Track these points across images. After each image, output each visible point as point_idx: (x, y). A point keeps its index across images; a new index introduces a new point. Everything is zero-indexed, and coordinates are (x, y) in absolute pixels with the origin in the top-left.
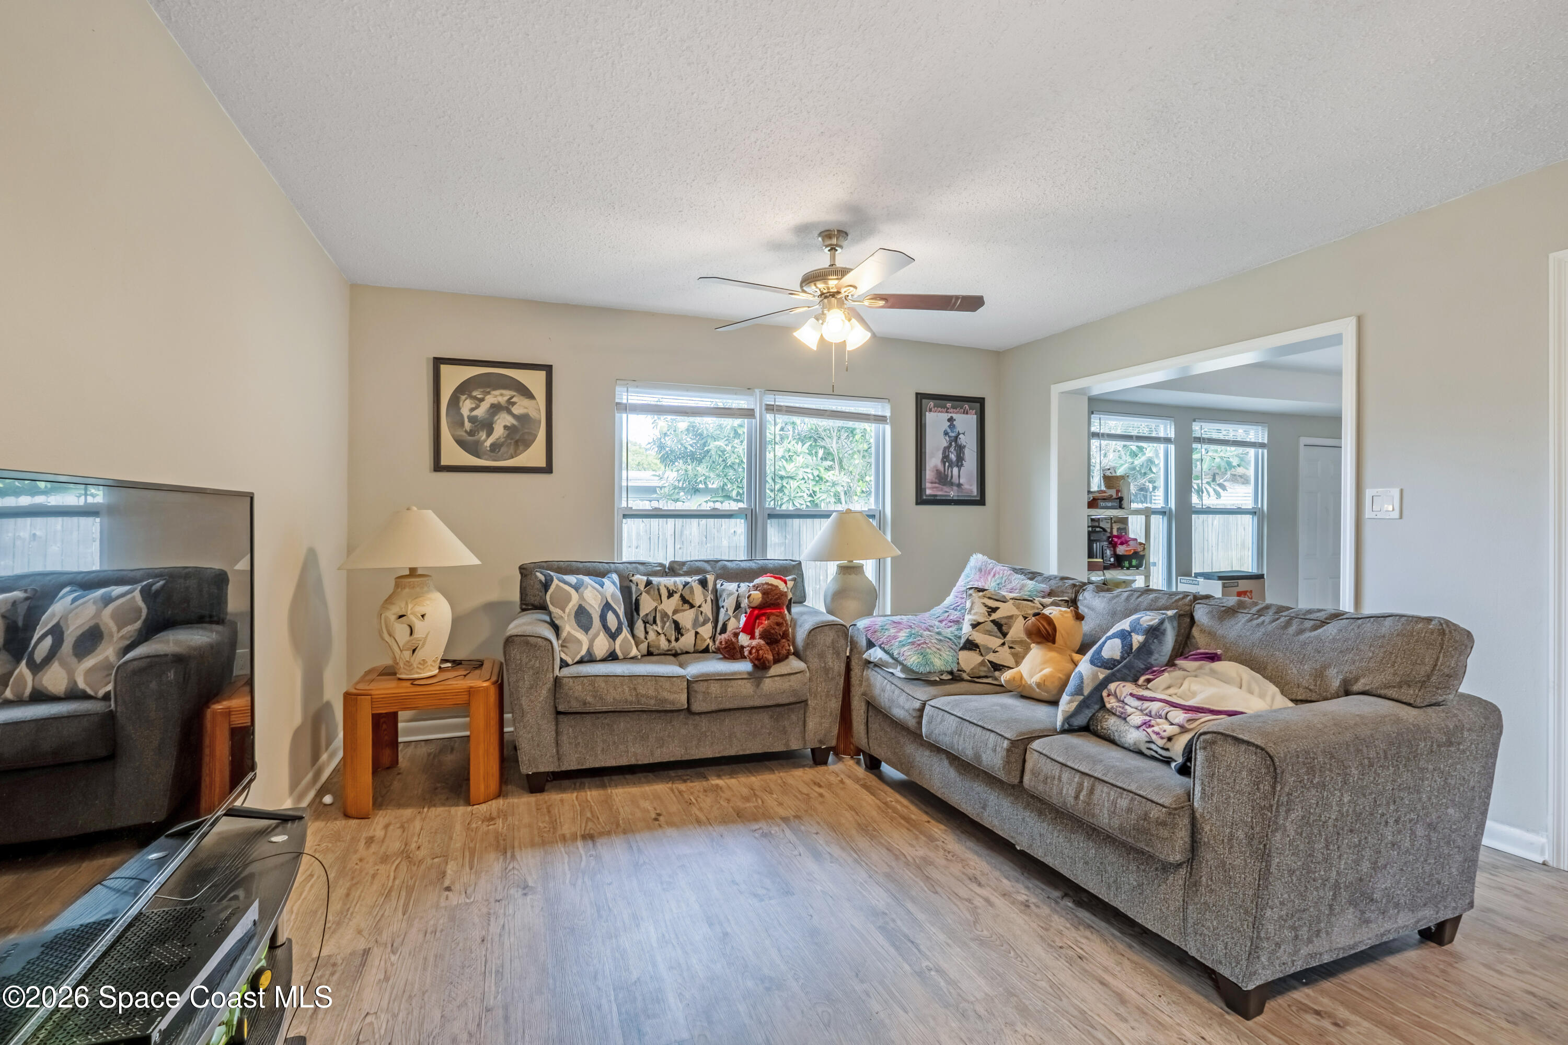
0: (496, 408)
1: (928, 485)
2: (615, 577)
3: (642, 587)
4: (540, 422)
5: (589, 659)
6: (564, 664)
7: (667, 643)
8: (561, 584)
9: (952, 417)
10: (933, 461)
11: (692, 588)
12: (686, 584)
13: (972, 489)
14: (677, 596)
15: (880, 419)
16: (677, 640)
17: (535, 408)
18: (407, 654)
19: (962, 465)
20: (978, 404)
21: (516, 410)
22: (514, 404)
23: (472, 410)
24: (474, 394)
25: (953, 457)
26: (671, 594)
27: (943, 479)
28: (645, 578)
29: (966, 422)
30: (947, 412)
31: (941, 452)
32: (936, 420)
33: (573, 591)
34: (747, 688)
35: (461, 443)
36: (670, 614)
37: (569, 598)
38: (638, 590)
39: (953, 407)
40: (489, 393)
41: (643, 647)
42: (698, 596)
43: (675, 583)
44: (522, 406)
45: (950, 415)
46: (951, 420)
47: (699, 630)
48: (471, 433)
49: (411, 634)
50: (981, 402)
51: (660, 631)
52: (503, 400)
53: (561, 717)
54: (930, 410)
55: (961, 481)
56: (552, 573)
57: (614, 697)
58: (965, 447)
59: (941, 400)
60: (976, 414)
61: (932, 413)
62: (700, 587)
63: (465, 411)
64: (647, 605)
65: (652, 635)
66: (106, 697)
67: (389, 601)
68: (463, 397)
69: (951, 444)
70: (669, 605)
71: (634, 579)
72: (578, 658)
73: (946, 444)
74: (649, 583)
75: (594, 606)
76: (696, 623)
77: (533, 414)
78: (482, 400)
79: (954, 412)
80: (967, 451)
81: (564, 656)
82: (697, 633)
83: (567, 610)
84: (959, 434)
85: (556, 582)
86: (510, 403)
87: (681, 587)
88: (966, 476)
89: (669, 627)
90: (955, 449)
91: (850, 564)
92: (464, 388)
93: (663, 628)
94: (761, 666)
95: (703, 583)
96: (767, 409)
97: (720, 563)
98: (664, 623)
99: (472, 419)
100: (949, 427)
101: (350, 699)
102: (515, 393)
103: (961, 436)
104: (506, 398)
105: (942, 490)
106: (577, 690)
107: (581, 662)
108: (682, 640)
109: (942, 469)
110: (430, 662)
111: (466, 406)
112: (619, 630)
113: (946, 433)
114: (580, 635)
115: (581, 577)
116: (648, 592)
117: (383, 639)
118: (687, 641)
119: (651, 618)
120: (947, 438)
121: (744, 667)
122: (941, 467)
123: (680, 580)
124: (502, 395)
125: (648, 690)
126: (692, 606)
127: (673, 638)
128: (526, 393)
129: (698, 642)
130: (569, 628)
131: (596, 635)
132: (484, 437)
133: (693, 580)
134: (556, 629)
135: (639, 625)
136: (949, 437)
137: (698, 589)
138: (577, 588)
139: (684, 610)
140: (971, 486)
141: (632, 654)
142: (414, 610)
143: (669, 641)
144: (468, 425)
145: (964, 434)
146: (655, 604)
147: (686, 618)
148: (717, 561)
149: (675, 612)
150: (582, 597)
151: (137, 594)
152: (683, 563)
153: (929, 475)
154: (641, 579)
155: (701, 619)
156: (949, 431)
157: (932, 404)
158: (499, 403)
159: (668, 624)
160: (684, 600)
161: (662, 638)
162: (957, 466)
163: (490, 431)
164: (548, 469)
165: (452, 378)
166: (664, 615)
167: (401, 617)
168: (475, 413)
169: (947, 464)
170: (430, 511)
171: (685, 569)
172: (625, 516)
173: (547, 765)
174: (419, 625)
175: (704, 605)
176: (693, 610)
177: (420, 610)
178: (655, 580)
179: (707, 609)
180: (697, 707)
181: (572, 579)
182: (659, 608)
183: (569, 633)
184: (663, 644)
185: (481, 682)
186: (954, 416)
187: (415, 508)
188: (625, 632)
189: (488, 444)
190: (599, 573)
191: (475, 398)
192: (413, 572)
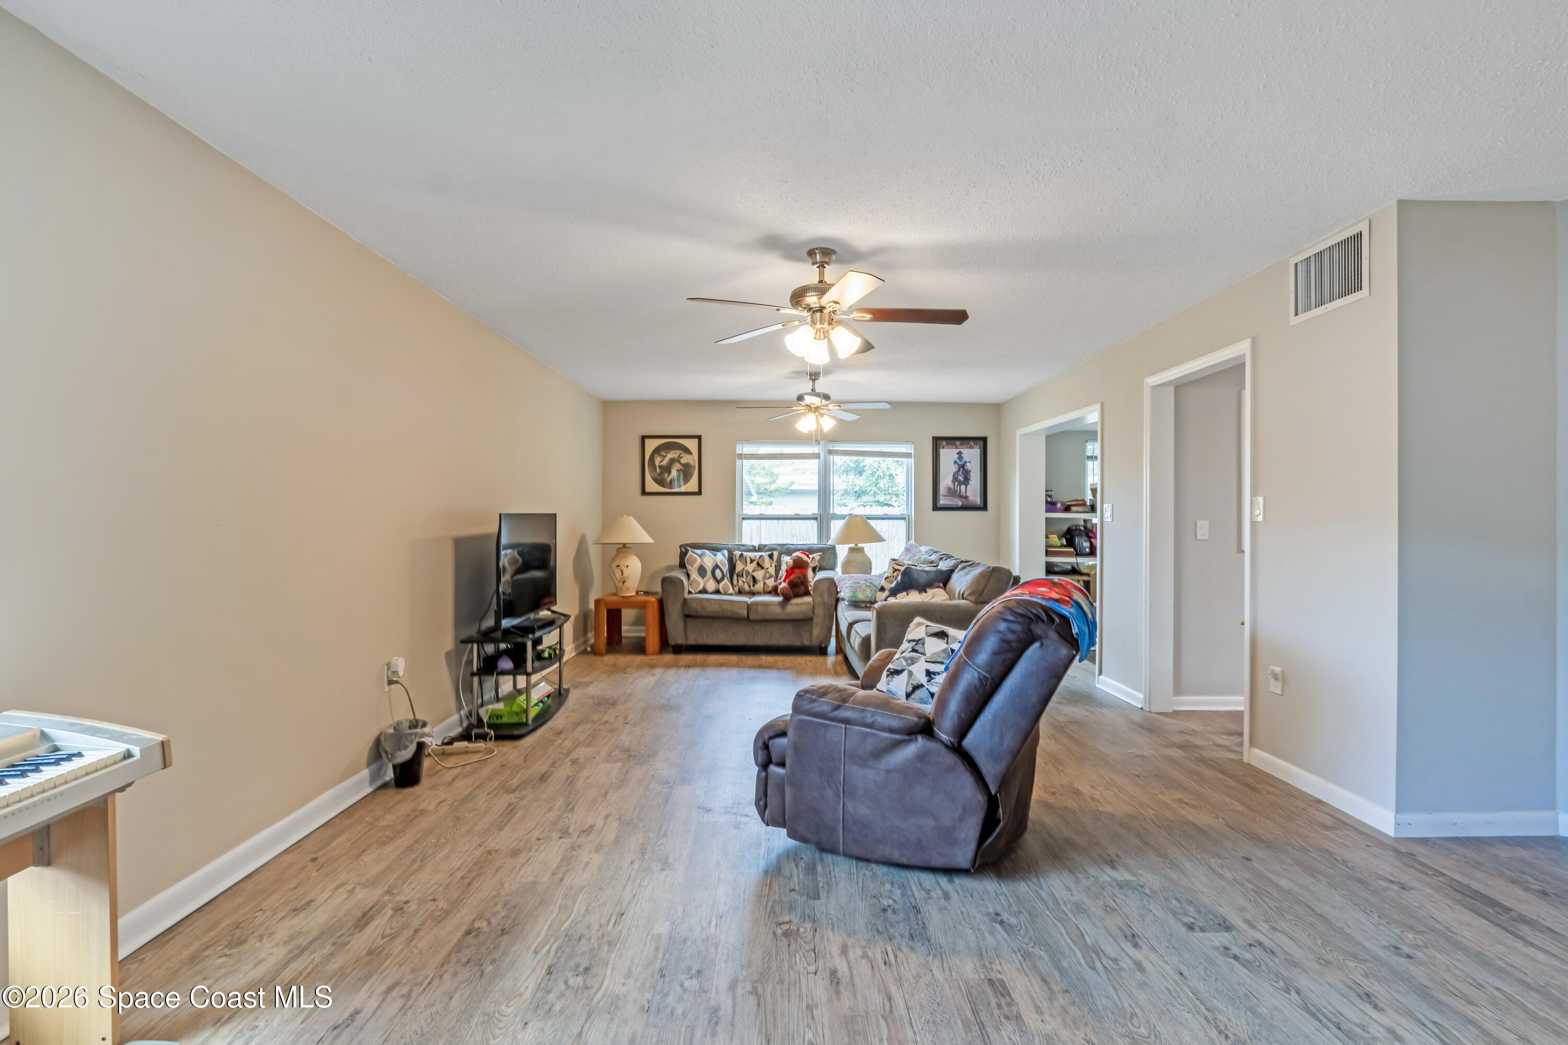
0: (672, 461)
1: (941, 497)
2: (726, 552)
3: (737, 557)
4: (695, 467)
5: (704, 591)
6: (690, 592)
7: (748, 588)
8: (693, 554)
9: (960, 452)
10: (946, 481)
11: (764, 558)
12: (761, 556)
13: (976, 499)
14: (755, 563)
15: (907, 455)
16: (754, 586)
17: (692, 459)
18: (621, 584)
19: (968, 483)
20: (983, 441)
21: (683, 461)
22: (681, 458)
23: (661, 462)
24: (662, 453)
25: (961, 478)
26: (752, 561)
27: (951, 493)
28: (740, 553)
29: (972, 455)
30: (956, 448)
31: (952, 475)
32: (948, 455)
33: (698, 558)
34: (777, 610)
35: (655, 480)
36: (751, 572)
37: (696, 560)
38: (736, 558)
39: (961, 444)
40: (669, 453)
41: (736, 589)
42: (767, 563)
43: (755, 555)
44: (686, 459)
45: (958, 450)
46: (960, 453)
47: (766, 581)
48: (660, 474)
49: (622, 574)
50: (984, 440)
51: (745, 581)
52: (676, 456)
53: (688, 620)
54: (943, 448)
55: (968, 495)
56: (688, 548)
57: (712, 609)
58: (970, 471)
59: (952, 441)
60: (980, 448)
61: (944, 450)
62: (768, 558)
63: (657, 463)
64: (739, 567)
65: (740, 583)
66: (510, 594)
67: (614, 559)
68: (656, 456)
69: (959, 470)
70: (751, 567)
71: (734, 553)
72: (698, 590)
73: (955, 470)
74: (741, 555)
75: (709, 565)
76: (764, 578)
77: (691, 463)
78: (665, 456)
79: (962, 448)
80: (972, 474)
81: (690, 589)
82: (765, 583)
83: (694, 567)
84: (966, 462)
85: (690, 552)
86: (680, 457)
87: (758, 558)
88: (973, 491)
89: (750, 578)
90: (963, 473)
91: (856, 547)
92: (657, 451)
93: (746, 579)
94: (787, 598)
95: (771, 556)
96: (828, 453)
97: (786, 546)
98: (747, 577)
99: (661, 467)
100: (958, 458)
101: (597, 602)
102: (681, 452)
103: (968, 464)
104: (677, 455)
105: (952, 501)
106: (694, 605)
107: (700, 592)
108: (757, 586)
109: (952, 487)
110: (631, 589)
111: (658, 460)
112: (722, 579)
113: (955, 462)
114: (699, 579)
115: (705, 551)
116: (740, 560)
117: (611, 576)
118: (759, 586)
119: (741, 574)
120: (957, 466)
121: (780, 599)
122: (951, 485)
123: (758, 554)
124: (675, 453)
125: (728, 607)
126: (762, 568)
127: (752, 585)
128: (688, 451)
129: (766, 587)
130: (695, 575)
131: (708, 580)
132: (666, 476)
133: (765, 555)
134: (688, 576)
135: (735, 577)
136: (958, 465)
137: (767, 559)
138: (700, 556)
139: (758, 570)
140: (975, 497)
141: (730, 592)
142: (623, 563)
143: (749, 586)
144: (658, 470)
145: (970, 462)
146: (743, 566)
147: (759, 575)
148: (785, 545)
149: (753, 571)
150: (702, 561)
151: (516, 553)
152: (766, 545)
153: (942, 490)
154: (737, 553)
155: (768, 576)
156: (958, 460)
157: (944, 443)
158: (674, 458)
159: (749, 577)
160: (758, 564)
161: (746, 584)
162: (965, 484)
163: (669, 473)
164: (699, 493)
165: (651, 445)
166: (748, 572)
167: (618, 566)
168: (662, 463)
169: (956, 483)
170: (632, 517)
171: (766, 548)
172: (743, 519)
173: (680, 641)
174: (625, 570)
175: (770, 568)
176: (763, 571)
177: (626, 563)
178: (745, 554)
179: (772, 571)
180: (752, 617)
181: (699, 552)
182: (745, 568)
183: (694, 578)
184: (747, 588)
185: (652, 599)
186: (962, 450)
187: (625, 516)
188: (726, 581)
189: (668, 480)
190: (715, 549)
191: (662, 456)
192: (624, 545)
